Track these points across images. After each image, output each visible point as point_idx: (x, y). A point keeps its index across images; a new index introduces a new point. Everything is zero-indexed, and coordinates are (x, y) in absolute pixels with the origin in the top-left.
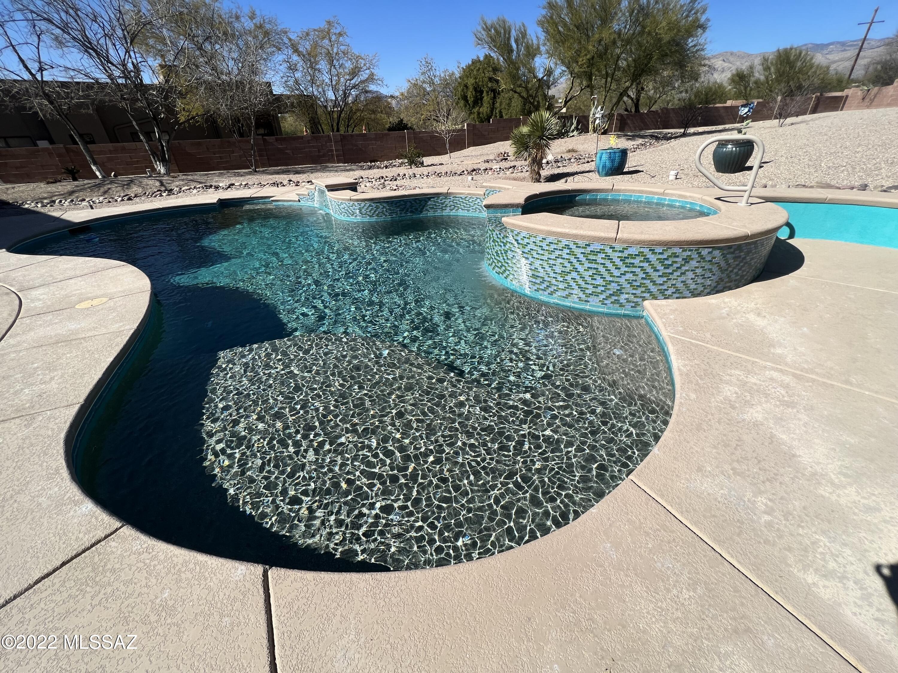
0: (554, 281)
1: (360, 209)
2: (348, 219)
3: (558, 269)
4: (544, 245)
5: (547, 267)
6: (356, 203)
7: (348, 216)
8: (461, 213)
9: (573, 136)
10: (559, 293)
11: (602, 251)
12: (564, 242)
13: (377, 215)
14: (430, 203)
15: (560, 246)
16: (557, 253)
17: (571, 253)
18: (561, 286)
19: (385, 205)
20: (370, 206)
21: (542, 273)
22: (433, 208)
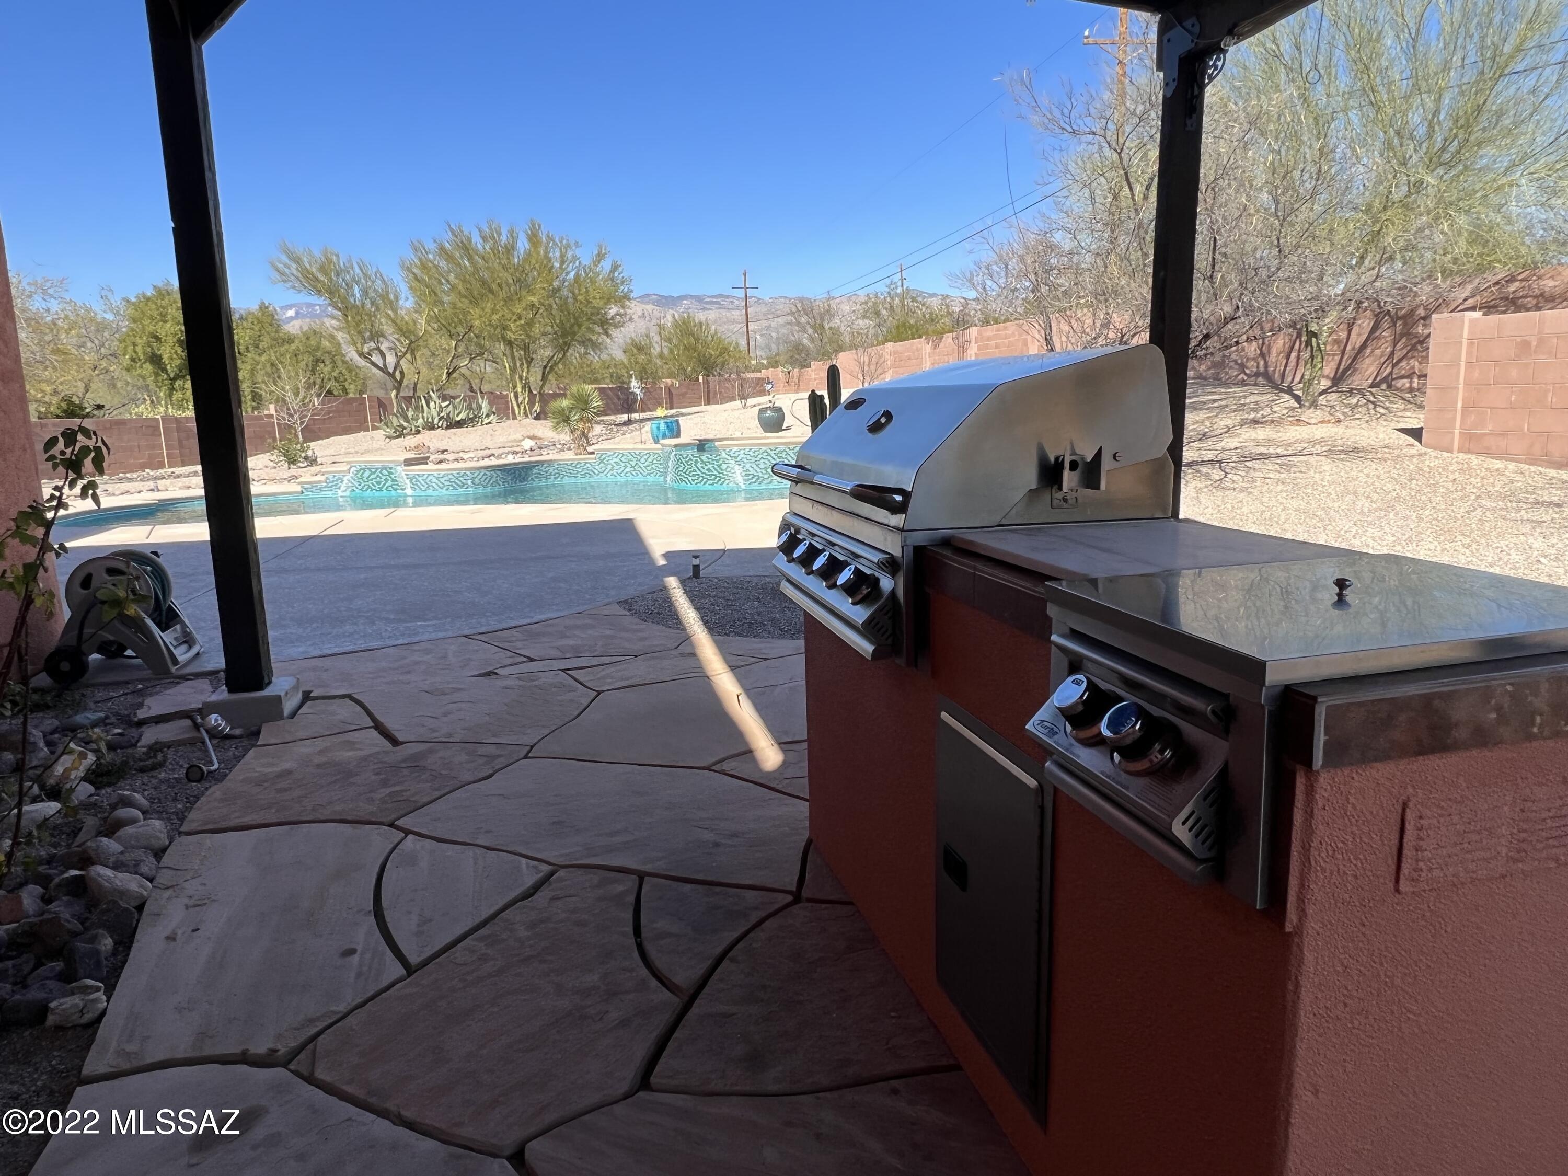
0: (761, 475)
1: (473, 479)
2: (455, 492)
3: (762, 466)
4: (751, 453)
5: (755, 467)
6: (468, 473)
7: (455, 489)
8: (566, 480)
9: (490, 423)
10: (765, 482)
11: (784, 451)
12: (764, 448)
13: (492, 485)
14: (535, 471)
15: (761, 451)
16: (760, 456)
17: (769, 455)
18: (766, 476)
19: (499, 473)
20: (485, 474)
21: (752, 472)
22: (537, 477)
